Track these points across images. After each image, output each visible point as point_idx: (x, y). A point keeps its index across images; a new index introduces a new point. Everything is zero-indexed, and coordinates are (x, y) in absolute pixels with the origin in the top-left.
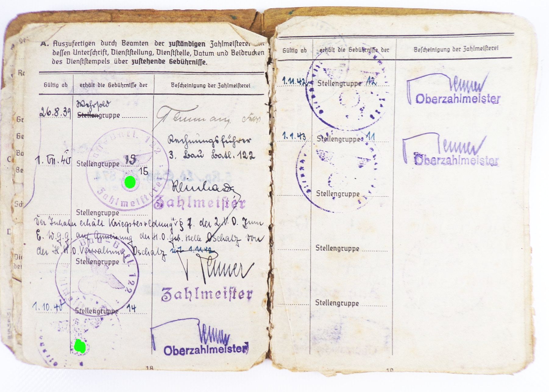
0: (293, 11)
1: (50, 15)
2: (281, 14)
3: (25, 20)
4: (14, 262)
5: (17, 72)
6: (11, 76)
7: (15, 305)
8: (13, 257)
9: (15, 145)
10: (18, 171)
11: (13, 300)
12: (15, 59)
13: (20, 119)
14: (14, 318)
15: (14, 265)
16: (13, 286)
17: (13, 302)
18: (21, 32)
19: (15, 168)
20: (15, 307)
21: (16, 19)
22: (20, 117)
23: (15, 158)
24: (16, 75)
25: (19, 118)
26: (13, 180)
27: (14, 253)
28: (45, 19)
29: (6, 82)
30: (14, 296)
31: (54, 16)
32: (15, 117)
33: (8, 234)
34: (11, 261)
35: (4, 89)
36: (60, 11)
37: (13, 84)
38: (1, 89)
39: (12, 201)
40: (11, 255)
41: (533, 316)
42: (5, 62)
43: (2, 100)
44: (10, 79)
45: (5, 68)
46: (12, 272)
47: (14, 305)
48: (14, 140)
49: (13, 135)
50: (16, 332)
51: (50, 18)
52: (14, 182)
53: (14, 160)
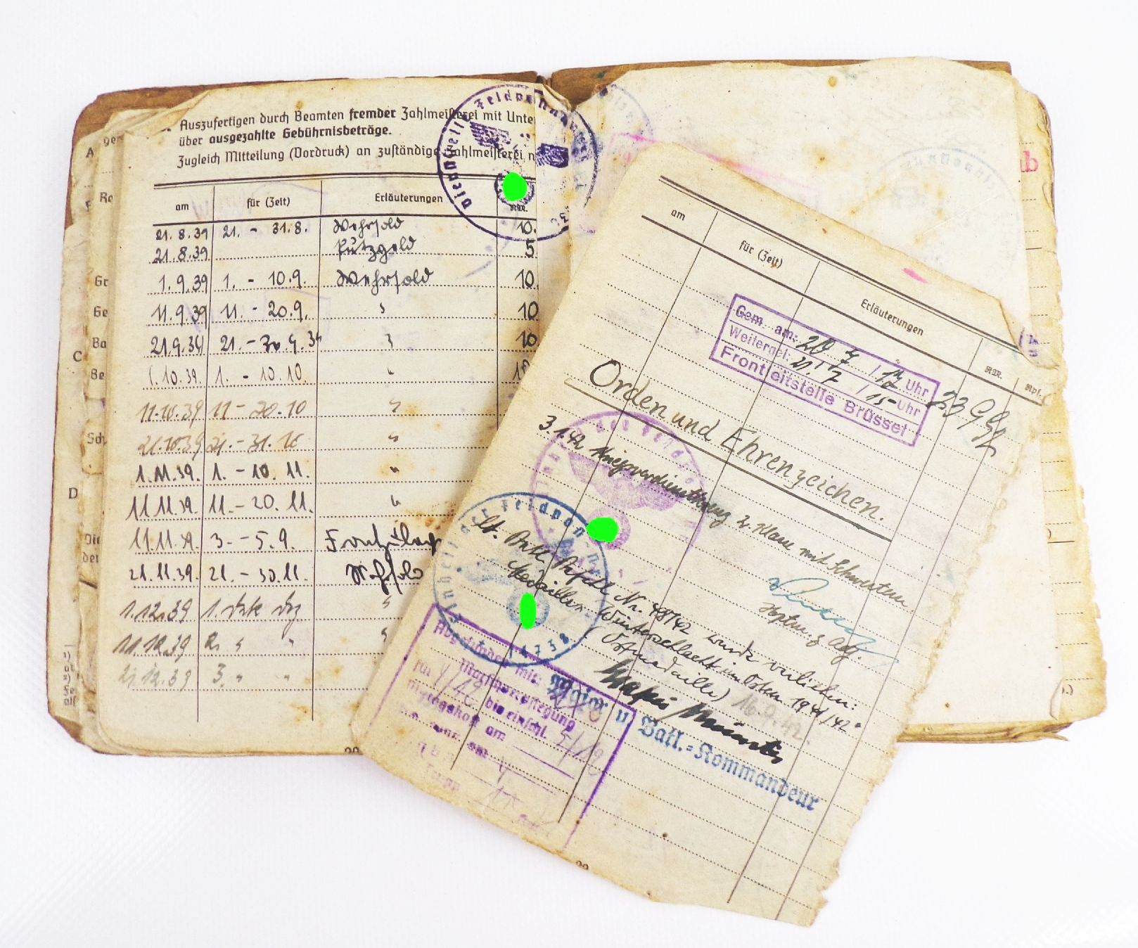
0: (604, 72)
1: (159, 95)
2: (584, 78)
3: (113, 105)
4: (83, 549)
5: (97, 196)
6: (84, 205)
7: (84, 634)
8: (81, 540)
9: (90, 329)
10: (94, 376)
11: (81, 625)
12: (95, 173)
13: (101, 281)
14: (80, 660)
15: (83, 555)
16: (80, 597)
17: (81, 629)
18: (107, 127)
19: (89, 371)
20: (83, 638)
21: (96, 103)
22: (101, 277)
23: (90, 354)
24: (96, 201)
25: (99, 279)
26: (85, 394)
27: (85, 531)
28: (150, 102)
29: (75, 214)
30: (82, 615)
31: (167, 96)
32: (93, 277)
33: (70, 497)
34: (79, 547)
35: (70, 229)
36: (176, 88)
37: (90, 218)
38: (65, 228)
39: (83, 433)
40: (78, 537)
41: (1097, 620)
42: (73, 179)
43: (67, 248)
44: (82, 209)
45: (75, 192)
46: (79, 570)
47: (81, 633)
48: (88, 320)
49: (87, 311)
50: (85, 687)
51: (160, 99)
52: (86, 398)
53: (88, 356)
